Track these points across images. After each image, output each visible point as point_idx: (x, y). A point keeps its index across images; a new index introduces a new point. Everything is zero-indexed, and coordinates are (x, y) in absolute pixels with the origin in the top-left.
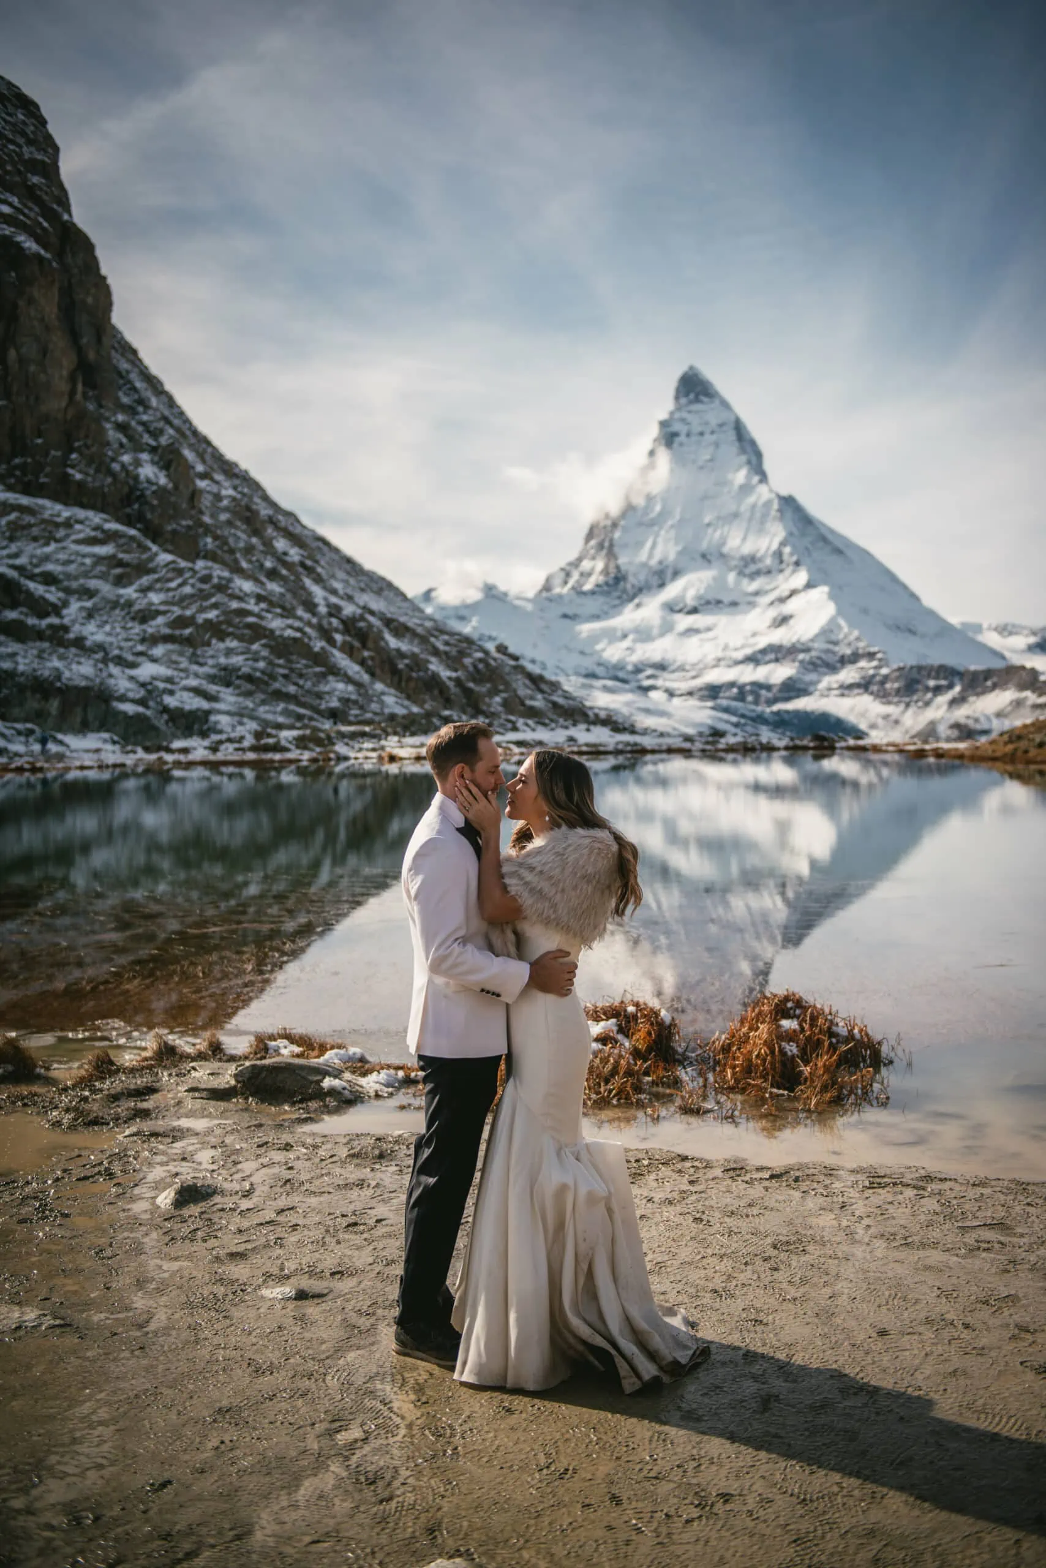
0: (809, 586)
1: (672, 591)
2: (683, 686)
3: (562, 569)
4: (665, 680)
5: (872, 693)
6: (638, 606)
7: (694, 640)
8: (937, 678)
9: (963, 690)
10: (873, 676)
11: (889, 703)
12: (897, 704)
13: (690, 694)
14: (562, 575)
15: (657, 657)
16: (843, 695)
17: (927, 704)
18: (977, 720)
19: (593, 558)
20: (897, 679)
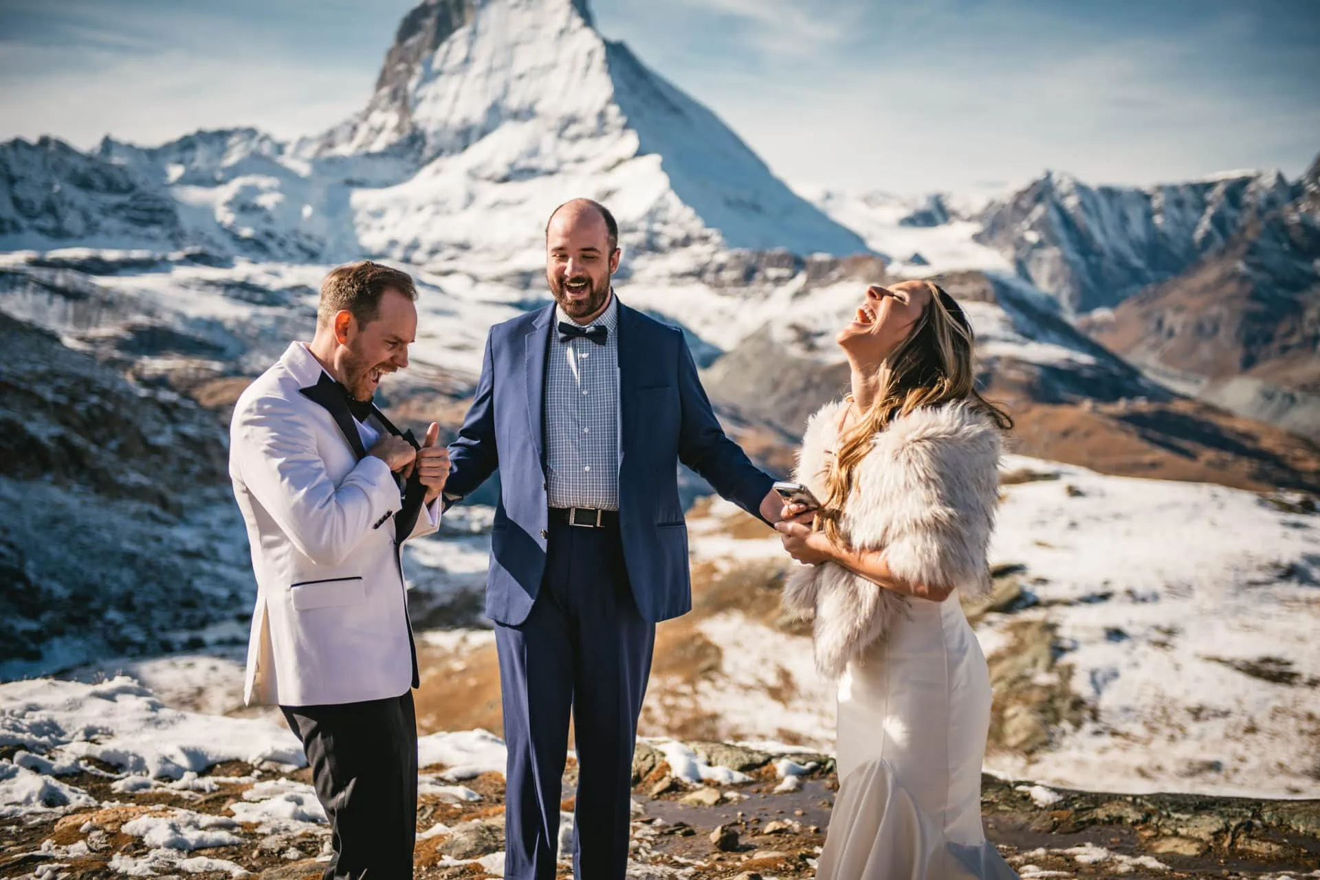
0: (640, 153)
1: (478, 152)
2: (487, 269)
3: (347, 123)
4: (466, 263)
5: (704, 282)
6: (438, 172)
7: (503, 216)
8: (778, 266)
9: (808, 281)
10: (707, 264)
11: (723, 294)
12: (732, 295)
13: (499, 280)
14: (348, 129)
15: (459, 237)
16: (672, 284)
17: (767, 296)
18: (815, 321)
19: (385, 110)
20: (732, 268)
